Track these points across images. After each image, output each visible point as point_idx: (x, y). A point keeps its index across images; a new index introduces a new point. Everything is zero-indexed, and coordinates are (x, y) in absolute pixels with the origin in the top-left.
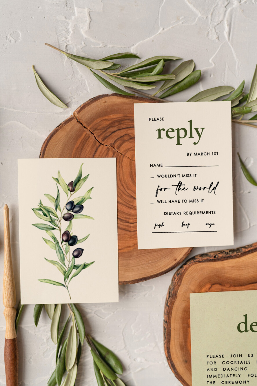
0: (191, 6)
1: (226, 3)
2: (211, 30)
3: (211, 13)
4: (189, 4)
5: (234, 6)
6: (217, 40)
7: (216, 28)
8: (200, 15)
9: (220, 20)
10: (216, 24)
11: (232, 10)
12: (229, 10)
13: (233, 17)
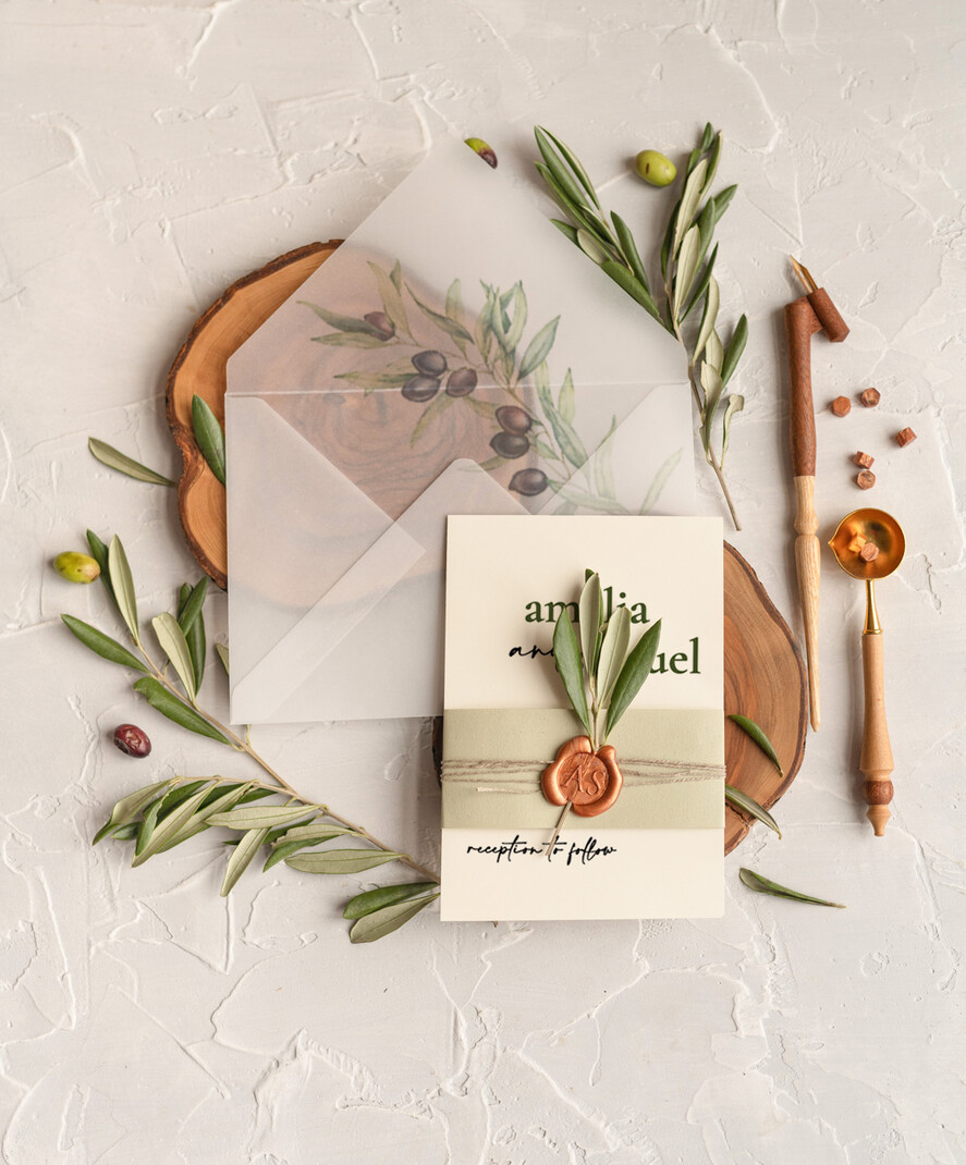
0: (538, 1068)
1: (468, 1085)
2: (493, 1026)
3: (497, 1060)
4: (542, 1071)
5: (451, 1081)
6: (480, 1007)
7: (483, 1032)
8: (520, 1053)
9: (477, 1049)
10: (485, 1040)
11: (456, 1071)
12: (461, 1070)
13: (451, 1059)
